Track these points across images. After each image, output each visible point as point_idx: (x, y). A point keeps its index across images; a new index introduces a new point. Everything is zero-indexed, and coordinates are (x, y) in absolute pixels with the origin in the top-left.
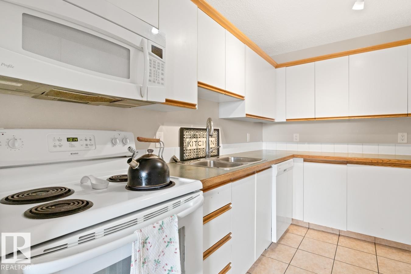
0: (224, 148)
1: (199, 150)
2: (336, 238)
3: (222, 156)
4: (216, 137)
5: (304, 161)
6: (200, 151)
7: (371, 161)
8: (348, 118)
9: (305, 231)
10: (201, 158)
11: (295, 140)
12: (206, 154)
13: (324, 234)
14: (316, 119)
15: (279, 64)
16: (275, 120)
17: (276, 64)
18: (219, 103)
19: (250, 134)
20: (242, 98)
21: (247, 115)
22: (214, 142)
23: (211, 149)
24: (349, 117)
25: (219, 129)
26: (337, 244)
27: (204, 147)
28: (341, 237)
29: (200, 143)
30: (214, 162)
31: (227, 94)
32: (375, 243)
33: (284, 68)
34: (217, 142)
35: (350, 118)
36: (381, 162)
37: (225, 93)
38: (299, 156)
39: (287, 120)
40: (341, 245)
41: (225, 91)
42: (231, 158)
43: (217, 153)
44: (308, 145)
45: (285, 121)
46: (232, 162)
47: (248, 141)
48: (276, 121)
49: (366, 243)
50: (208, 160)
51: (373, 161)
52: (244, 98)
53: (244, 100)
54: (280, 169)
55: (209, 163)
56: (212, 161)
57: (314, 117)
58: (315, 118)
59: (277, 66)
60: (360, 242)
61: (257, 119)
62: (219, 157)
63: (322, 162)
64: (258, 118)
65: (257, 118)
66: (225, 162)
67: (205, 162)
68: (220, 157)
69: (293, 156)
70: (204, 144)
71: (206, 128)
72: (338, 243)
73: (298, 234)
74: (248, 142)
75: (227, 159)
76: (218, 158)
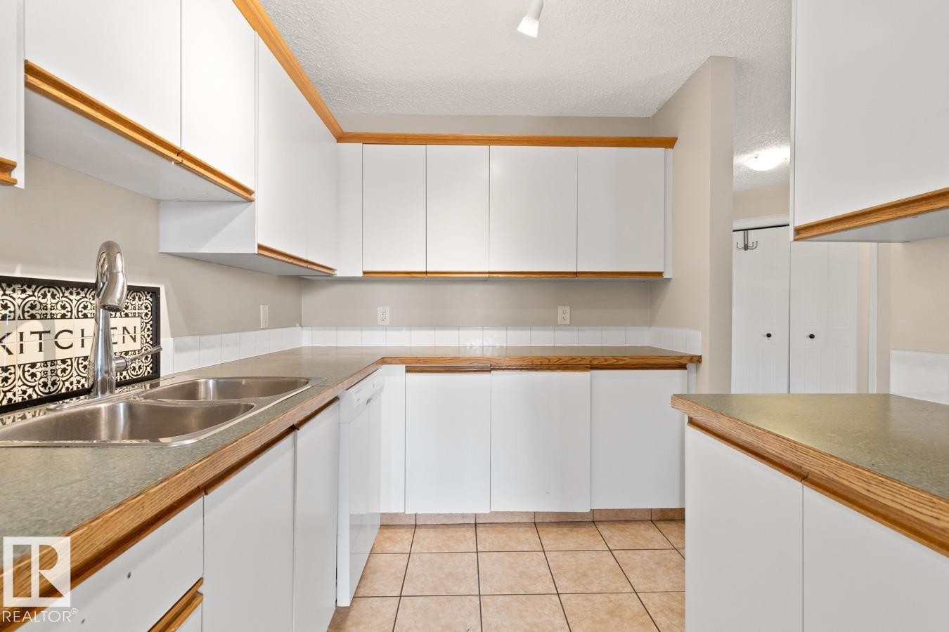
0: (178, 349)
1: (60, 366)
2: (470, 534)
3: (173, 376)
4: (146, 314)
5: (407, 371)
6: (64, 370)
7: (532, 361)
8: (487, 275)
9: (408, 535)
10: (70, 395)
11: (380, 322)
12: (95, 377)
13: (449, 532)
14: (429, 275)
15: (347, 133)
16: (336, 272)
17: (340, 131)
18: (158, 201)
19: (267, 307)
20: (245, 194)
21: (260, 247)
22: (138, 330)
23: (116, 359)
24: (489, 273)
25: (159, 288)
26: (475, 551)
27: (87, 351)
28: (481, 529)
29: (64, 340)
30: (130, 408)
31: (186, 162)
32: (535, 523)
33: (357, 147)
34: (150, 333)
35: (491, 275)
36: (547, 362)
37: (179, 159)
38: (395, 361)
39: (364, 273)
40: (484, 548)
41: (180, 153)
42: (206, 383)
43: (149, 369)
44: (408, 333)
45: (361, 275)
46: (211, 399)
47: (262, 327)
48: (339, 274)
49: (522, 527)
50: (101, 404)
51: (534, 362)
52: (253, 196)
53: (251, 201)
54: (358, 400)
55: (104, 416)
56: (121, 407)
57: (424, 270)
58: (426, 273)
59: (342, 138)
60: (511, 529)
61: (291, 263)
62: (158, 385)
63: (444, 370)
64: (295, 262)
65: (291, 261)
66: (182, 403)
67: (85, 411)
68: (164, 384)
69: (384, 361)
70: (89, 343)
71: (94, 281)
72: (478, 547)
73: (396, 550)
74: (263, 329)
75: (190, 391)
76: (152, 387)
